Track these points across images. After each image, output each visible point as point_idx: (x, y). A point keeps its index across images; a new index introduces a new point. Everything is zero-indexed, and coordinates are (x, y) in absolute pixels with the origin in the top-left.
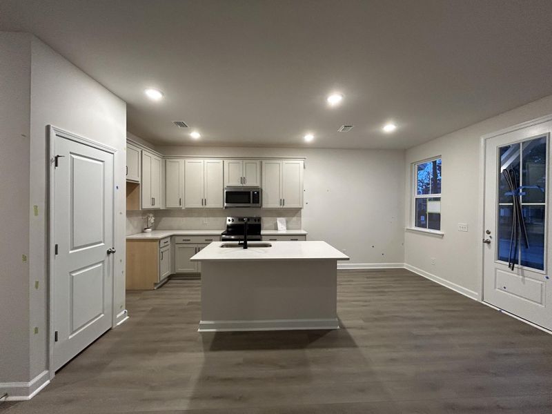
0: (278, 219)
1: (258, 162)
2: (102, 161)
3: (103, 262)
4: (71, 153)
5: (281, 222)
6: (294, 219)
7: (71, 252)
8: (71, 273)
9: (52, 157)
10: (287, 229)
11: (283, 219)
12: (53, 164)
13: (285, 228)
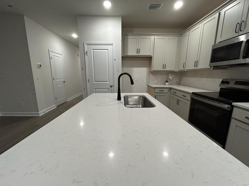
2: (107, 49)
3: (109, 89)
4: (93, 49)
7: (94, 82)
8: (95, 89)
9: (85, 52)
12: (86, 54)
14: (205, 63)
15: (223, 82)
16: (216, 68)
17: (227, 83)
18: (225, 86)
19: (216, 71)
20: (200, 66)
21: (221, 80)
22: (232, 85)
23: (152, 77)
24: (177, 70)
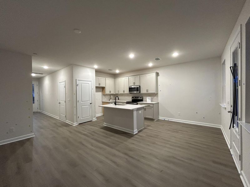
0: (147, 97)
1: (139, 76)
2: (89, 84)
3: (89, 105)
4: (81, 83)
5: (149, 99)
6: (155, 97)
7: (81, 102)
8: (81, 106)
9: (77, 84)
10: (151, 101)
11: (150, 98)
12: (77, 86)
13: (150, 101)
14: (127, 91)
15: (132, 98)
16: (130, 93)
17: (133, 98)
18: (133, 99)
19: (130, 94)
20: (126, 92)
21: (131, 97)
22: (134, 98)
23: (104, 97)
24: (114, 94)
